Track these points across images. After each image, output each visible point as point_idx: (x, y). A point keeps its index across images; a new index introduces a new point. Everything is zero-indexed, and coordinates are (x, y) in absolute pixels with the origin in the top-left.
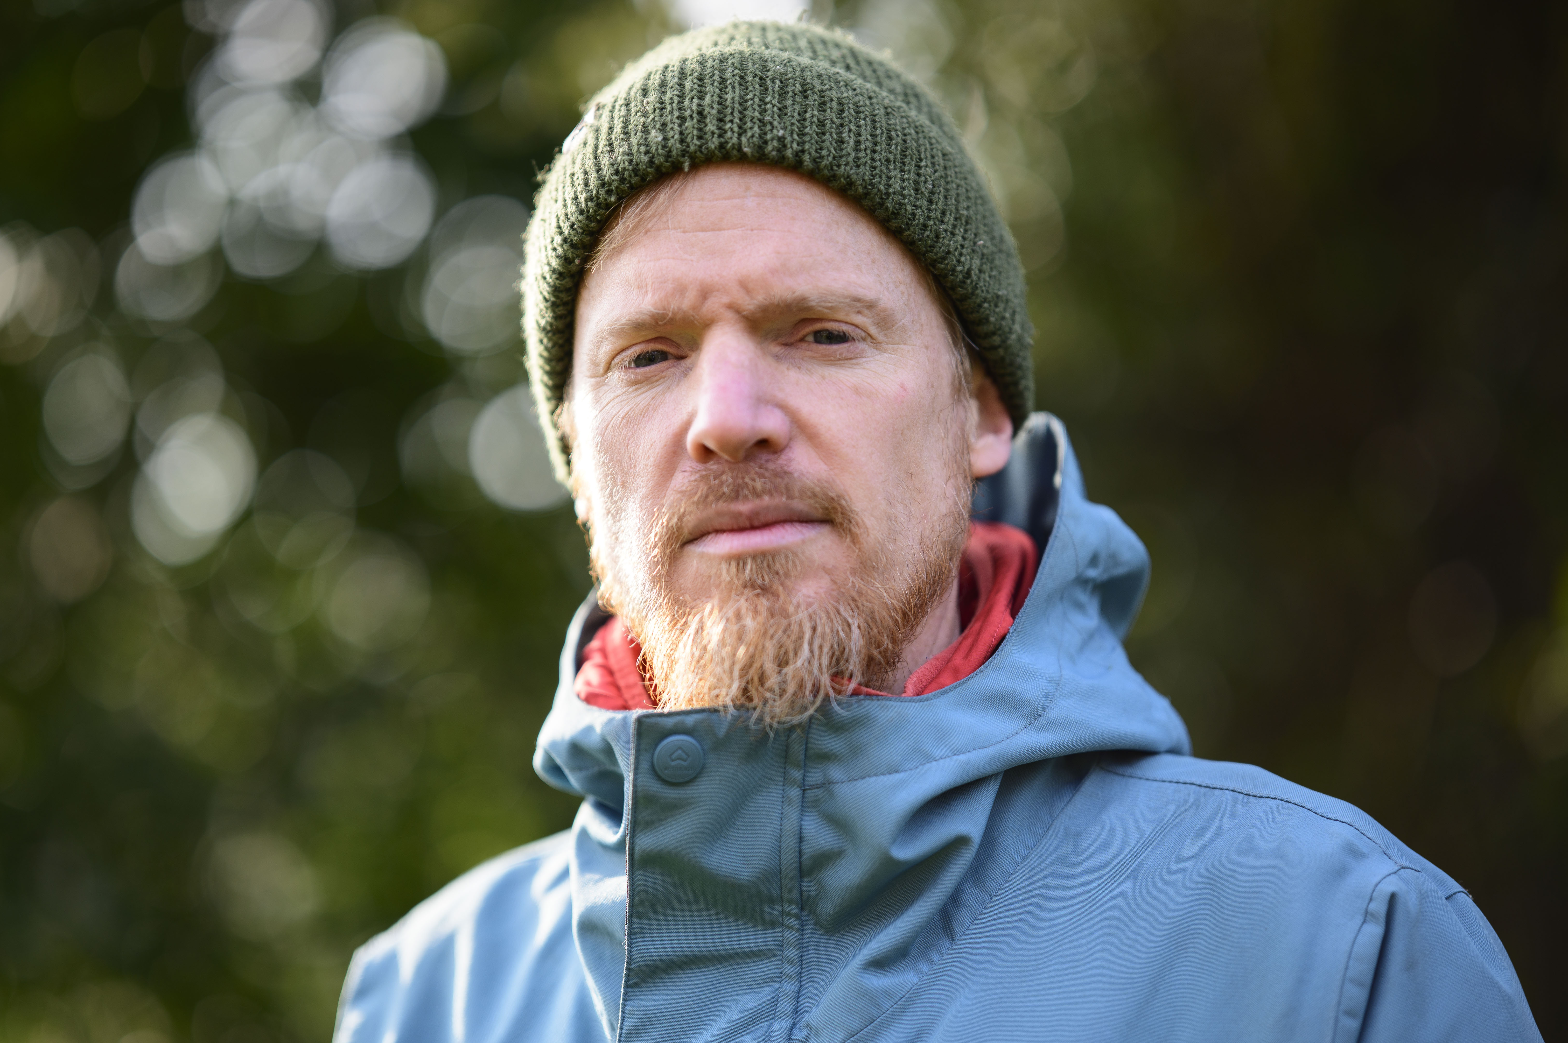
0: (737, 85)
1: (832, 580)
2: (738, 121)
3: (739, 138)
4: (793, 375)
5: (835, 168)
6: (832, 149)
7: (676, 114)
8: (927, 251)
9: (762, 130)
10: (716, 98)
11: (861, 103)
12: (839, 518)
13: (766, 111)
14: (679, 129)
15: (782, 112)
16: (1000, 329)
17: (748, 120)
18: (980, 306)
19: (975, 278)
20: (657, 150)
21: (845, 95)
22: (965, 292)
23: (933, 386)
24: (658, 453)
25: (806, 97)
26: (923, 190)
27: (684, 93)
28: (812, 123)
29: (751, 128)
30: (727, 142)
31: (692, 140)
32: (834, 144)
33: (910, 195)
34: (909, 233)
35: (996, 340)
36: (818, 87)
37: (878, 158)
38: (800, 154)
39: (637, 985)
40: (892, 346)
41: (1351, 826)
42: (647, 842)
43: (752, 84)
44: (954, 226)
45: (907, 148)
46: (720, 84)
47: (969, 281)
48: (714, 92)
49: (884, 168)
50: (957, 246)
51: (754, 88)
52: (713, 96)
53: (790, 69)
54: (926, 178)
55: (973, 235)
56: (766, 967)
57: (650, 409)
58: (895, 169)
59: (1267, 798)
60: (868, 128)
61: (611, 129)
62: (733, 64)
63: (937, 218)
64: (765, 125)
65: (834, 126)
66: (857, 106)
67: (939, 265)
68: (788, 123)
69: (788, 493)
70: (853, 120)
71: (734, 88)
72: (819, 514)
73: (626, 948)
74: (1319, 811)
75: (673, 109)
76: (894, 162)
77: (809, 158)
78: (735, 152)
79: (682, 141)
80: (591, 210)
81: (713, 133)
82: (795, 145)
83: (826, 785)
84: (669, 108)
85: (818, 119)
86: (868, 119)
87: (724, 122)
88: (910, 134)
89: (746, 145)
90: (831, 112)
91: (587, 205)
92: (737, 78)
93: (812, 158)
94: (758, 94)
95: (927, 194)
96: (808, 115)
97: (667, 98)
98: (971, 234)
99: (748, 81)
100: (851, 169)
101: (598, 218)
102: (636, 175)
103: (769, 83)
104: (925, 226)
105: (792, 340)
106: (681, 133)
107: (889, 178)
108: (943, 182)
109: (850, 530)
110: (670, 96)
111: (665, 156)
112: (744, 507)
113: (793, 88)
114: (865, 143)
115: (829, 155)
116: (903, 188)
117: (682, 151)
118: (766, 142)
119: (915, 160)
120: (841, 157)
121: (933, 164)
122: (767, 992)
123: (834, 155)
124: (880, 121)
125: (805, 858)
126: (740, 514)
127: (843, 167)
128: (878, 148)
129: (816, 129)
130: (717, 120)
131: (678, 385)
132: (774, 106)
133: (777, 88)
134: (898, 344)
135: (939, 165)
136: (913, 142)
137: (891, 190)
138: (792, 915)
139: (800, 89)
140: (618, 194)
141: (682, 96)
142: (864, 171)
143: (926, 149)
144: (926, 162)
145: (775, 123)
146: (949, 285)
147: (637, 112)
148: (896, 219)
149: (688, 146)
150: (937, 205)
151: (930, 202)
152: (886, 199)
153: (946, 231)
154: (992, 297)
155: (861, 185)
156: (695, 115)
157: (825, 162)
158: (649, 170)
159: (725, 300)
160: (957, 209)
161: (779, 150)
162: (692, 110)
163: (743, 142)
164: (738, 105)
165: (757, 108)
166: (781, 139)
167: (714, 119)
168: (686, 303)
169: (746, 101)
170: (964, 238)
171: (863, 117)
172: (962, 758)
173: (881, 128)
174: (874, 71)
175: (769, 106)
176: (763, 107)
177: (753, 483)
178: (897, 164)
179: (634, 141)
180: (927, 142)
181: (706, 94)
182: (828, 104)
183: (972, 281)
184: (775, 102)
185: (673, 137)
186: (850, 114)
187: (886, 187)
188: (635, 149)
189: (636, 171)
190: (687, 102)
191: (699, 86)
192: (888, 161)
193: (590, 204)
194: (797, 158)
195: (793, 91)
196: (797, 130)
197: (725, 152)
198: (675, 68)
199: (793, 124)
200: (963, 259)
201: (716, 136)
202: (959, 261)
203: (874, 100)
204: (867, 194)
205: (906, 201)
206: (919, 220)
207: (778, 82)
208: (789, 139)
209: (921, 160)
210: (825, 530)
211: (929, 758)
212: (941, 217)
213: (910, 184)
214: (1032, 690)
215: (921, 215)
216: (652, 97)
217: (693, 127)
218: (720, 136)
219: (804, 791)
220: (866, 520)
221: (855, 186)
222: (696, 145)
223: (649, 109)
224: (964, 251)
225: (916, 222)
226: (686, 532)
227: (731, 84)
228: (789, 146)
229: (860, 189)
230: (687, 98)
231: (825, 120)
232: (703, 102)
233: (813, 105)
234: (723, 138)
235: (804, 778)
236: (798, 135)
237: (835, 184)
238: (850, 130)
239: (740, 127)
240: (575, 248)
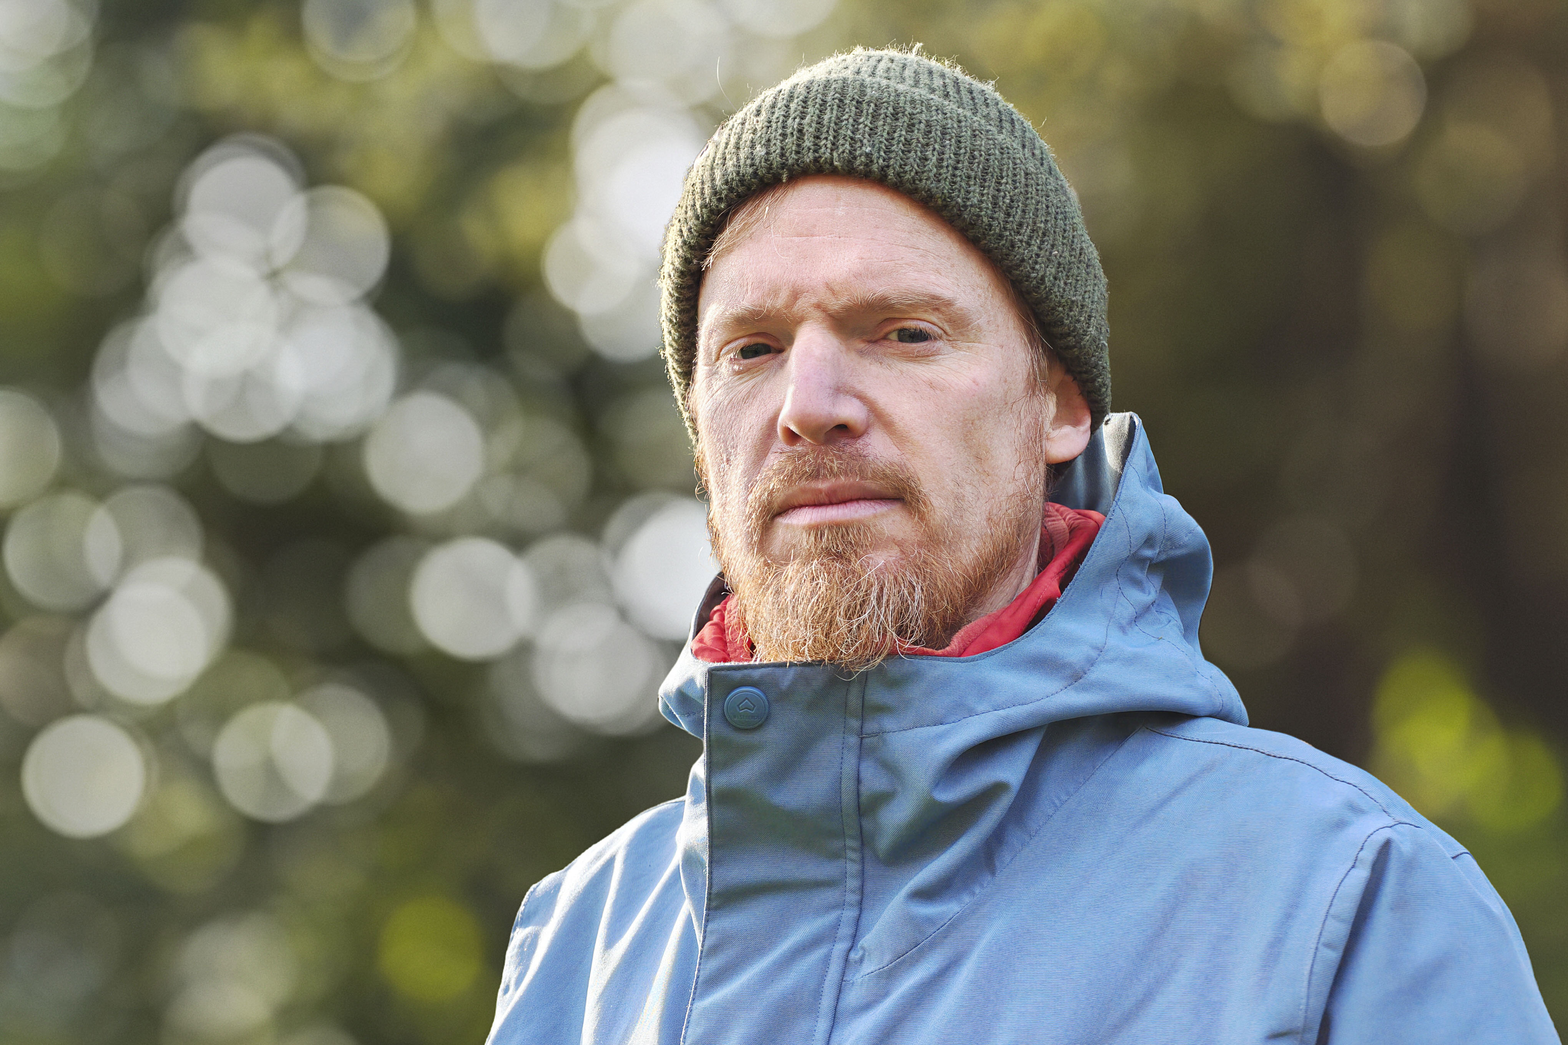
0: (835, 107)
1: (901, 550)
2: (832, 139)
3: (831, 154)
4: (874, 369)
5: (917, 182)
6: (915, 166)
7: (780, 131)
8: (1003, 259)
9: (852, 147)
10: (815, 118)
11: (949, 126)
12: (908, 497)
13: (858, 129)
14: (780, 145)
15: (873, 131)
16: (1073, 331)
17: (841, 138)
18: (1053, 309)
19: (1048, 284)
20: (760, 162)
21: (935, 118)
22: (1039, 296)
23: (1006, 381)
24: (755, 436)
25: (897, 119)
26: (1001, 204)
27: (789, 114)
28: (899, 142)
29: (843, 145)
30: (820, 157)
31: (790, 155)
32: (918, 161)
33: (987, 208)
34: (985, 242)
35: (1071, 340)
36: (909, 110)
37: (959, 174)
38: (885, 169)
39: (717, 908)
40: (967, 344)
41: (1356, 786)
42: (722, 781)
43: (849, 107)
44: (1031, 237)
45: (989, 167)
46: (821, 105)
47: (1043, 287)
48: (814, 113)
49: (963, 184)
50: (1032, 255)
51: (850, 110)
52: (812, 116)
53: (886, 94)
54: (1005, 194)
55: (1049, 246)
56: (830, 896)
57: (751, 396)
58: (975, 185)
59: (1285, 758)
60: (952, 148)
61: (727, 144)
62: (835, 88)
63: (1013, 229)
64: (856, 142)
65: (920, 145)
66: (945, 128)
67: (1014, 272)
68: (877, 141)
69: (862, 473)
70: (938, 140)
71: (832, 109)
72: (891, 492)
73: (707, 875)
74: (1330, 773)
75: (777, 127)
76: (975, 178)
77: (893, 173)
78: (828, 166)
79: (782, 155)
80: (705, 216)
81: (809, 149)
82: (881, 161)
83: (880, 733)
84: (774, 126)
85: (905, 139)
86: (953, 140)
87: (820, 139)
88: (995, 154)
89: (837, 160)
90: (918, 133)
91: (701, 211)
92: (837, 101)
93: (895, 172)
94: (853, 115)
95: (1004, 208)
96: (896, 135)
97: (774, 118)
98: (1047, 245)
99: (846, 104)
100: (932, 183)
101: (711, 222)
102: (743, 185)
103: (865, 106)
104: (1001, 236)
105: (877, 337)
106: (782, 149)
107: (968, 192)
108: (1022, 198)
109: (918, 508)
110: (777, 116)
111: (767, 168)
112: (823, 485)
113: (886, 111)
114: (947, 161)
115: (911, 171)
116: (981, 202)
117: (781, 164)
118: (855, 158)
119: (995, 177)
120: (923, 172)
121: (1014, 181)
122: (829, 918)
123: (916, 170)
124: (966, 142)
125: (863, 799)
126: (820, 491)
127: (924, 181)
128: (960, 165)
129: (903, 148)
130: (814, 137)
131: (774, 376)
132: (866, 126)
133: (871, 111)
134: (974, 342)
135: (1020, 183)
136: (996, 161)
137: (969, 203)
138: (854, 850)
139: (892, 111)
140: (727, 202)
141: (786, 117)
142: (944, 185)
143: (1008, 168)
144: (1007, 179)
145: (865, 141)
146: (1024, 289)
147: (749, 130)
148: (973, 229)
149: (787, 160)
150: (1014, 218)
151: (1009, 215)
152: (963, 211)
153: (1021, 241)
154: (1066, 302)
155: (941, 197)
156: (795, 133)
157: (908, 176)
158: (753, 180)
159: (814, 300)
160: (1035, 223)
161: (866, 165)
162: (793, 128)
163: (835, 157)
164: (833, 124)
165: (851, 127)
166: (868, 155)
167: (811, 137)
168: (780, 302)
169: (842, 121)
170: (1040, 248)
171: (949, 138)
172: (1002, 713)
173: (965, 147)
174: (973, 99)
175: (861, 126)
176: (856, 127)
177: (830, 464)
178: (977, 180)
179: (742, 155)
180: (1010, 162)
181: (807, 114)
182: (917, 126)
183: (1046, 287)
184: (868, 122)
185: (774, 152)
186: (936, 134)
187: (964, 200)
188: (742, 162)
189: (742, 181)
190: (790, 121)
191: (803, 107)
192: (969, 177)
193: (704, 210)
194: (882, 172)
195: (885, 113)
196: (884, 148)
197: (819, 166)
198: (786, 92)
199: (881, 142)
200: (1037, 267)
201: (811, 151)
202: (1033, 269)
203: (963, 124)
204: (946, 206)
205: (983, 213)
206: (995, 230)
207: (872, 105)
208: (876, 155)
209: (1002, 178)
210: (897, 507)
211: (972, 713)
212: (1017, 228)
213: (988, 198)
214: (1074, 655)
215: (997, 226)
216: (763, 116)
217: (793, 144)
218: (815, 151)
219: (862, 738)
220: (932, 500)
221: (935, 198)
222: (793, 159)
223: (758, 127)
224: (1039, 260)
225: (992, 232)
226: (776, 505)
227: (830, 106)
228: (875, 161)
229: (940, 202)
230: (791, 118)
231: (912, 139)
232: (802, 122)
233: (902, 126)
234: (818, 153)
235: (862, 728)
236: (885, 153)
237: (917, 196)
238: (934, 149)
239: (833, 144)
240: (693, 250)
